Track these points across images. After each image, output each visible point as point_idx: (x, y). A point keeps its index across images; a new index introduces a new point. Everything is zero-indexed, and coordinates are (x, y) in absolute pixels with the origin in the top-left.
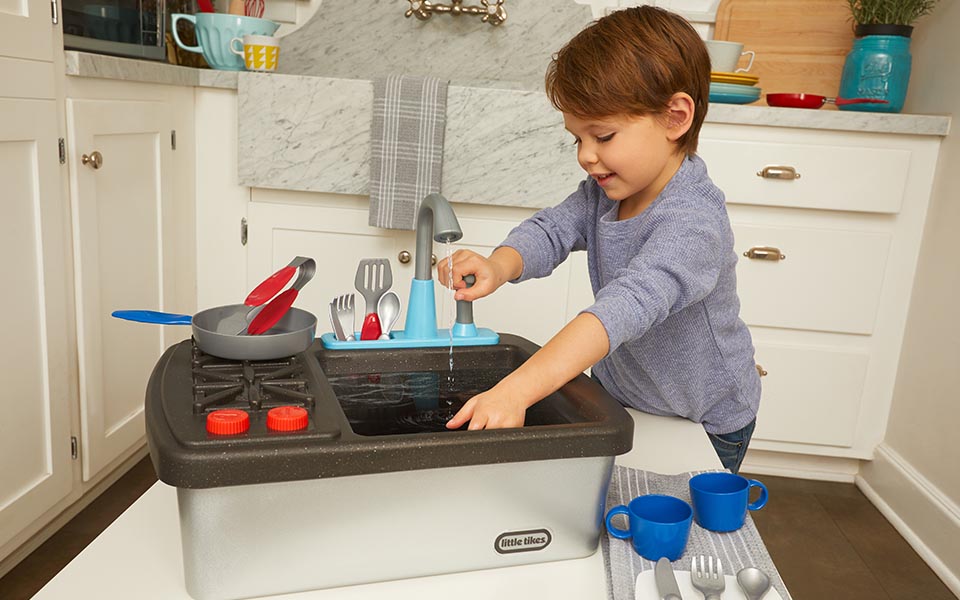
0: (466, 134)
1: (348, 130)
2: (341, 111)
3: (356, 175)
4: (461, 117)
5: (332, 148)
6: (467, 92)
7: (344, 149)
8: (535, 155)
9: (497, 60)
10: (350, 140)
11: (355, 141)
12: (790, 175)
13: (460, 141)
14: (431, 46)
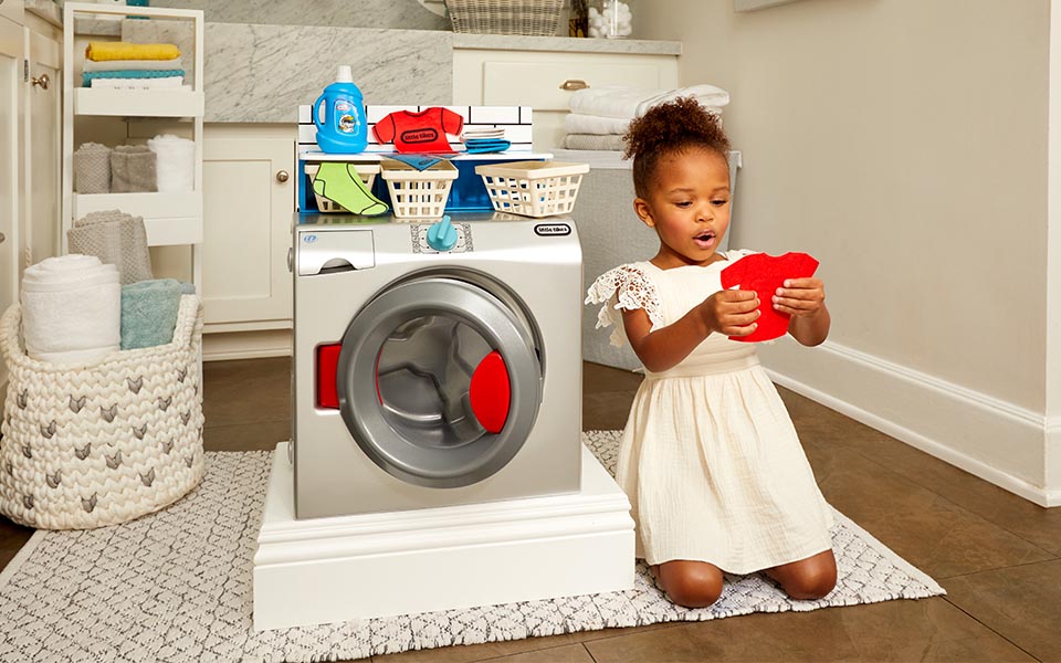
0: (334, 65)
1: (229, 66)
2: (222, 50)
3: (237, 105)
4: (329, 52)
5: (214, 83)
6: (333, 31)
7: (226, 83)
8: (393, 80)
9: (324, 17)
10: (231, 75)
11: (235, 75)
12: (581, 85)
13: (329, 71)
14: (263, 5)
